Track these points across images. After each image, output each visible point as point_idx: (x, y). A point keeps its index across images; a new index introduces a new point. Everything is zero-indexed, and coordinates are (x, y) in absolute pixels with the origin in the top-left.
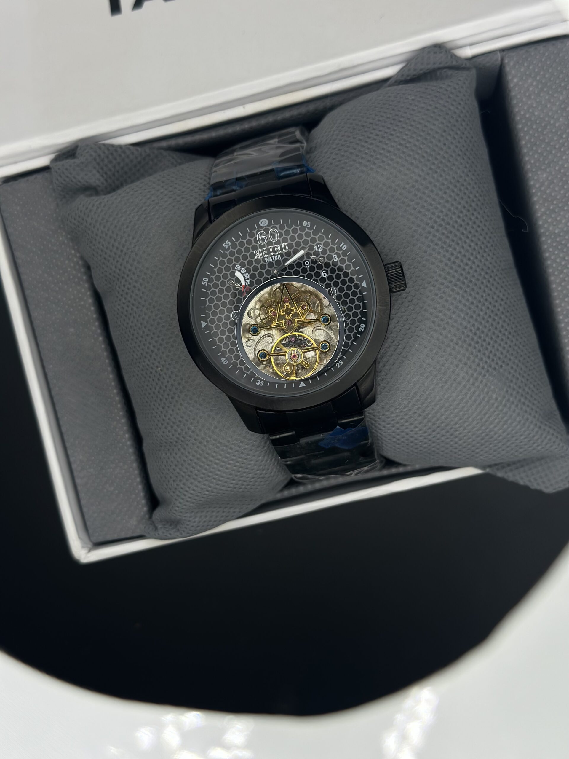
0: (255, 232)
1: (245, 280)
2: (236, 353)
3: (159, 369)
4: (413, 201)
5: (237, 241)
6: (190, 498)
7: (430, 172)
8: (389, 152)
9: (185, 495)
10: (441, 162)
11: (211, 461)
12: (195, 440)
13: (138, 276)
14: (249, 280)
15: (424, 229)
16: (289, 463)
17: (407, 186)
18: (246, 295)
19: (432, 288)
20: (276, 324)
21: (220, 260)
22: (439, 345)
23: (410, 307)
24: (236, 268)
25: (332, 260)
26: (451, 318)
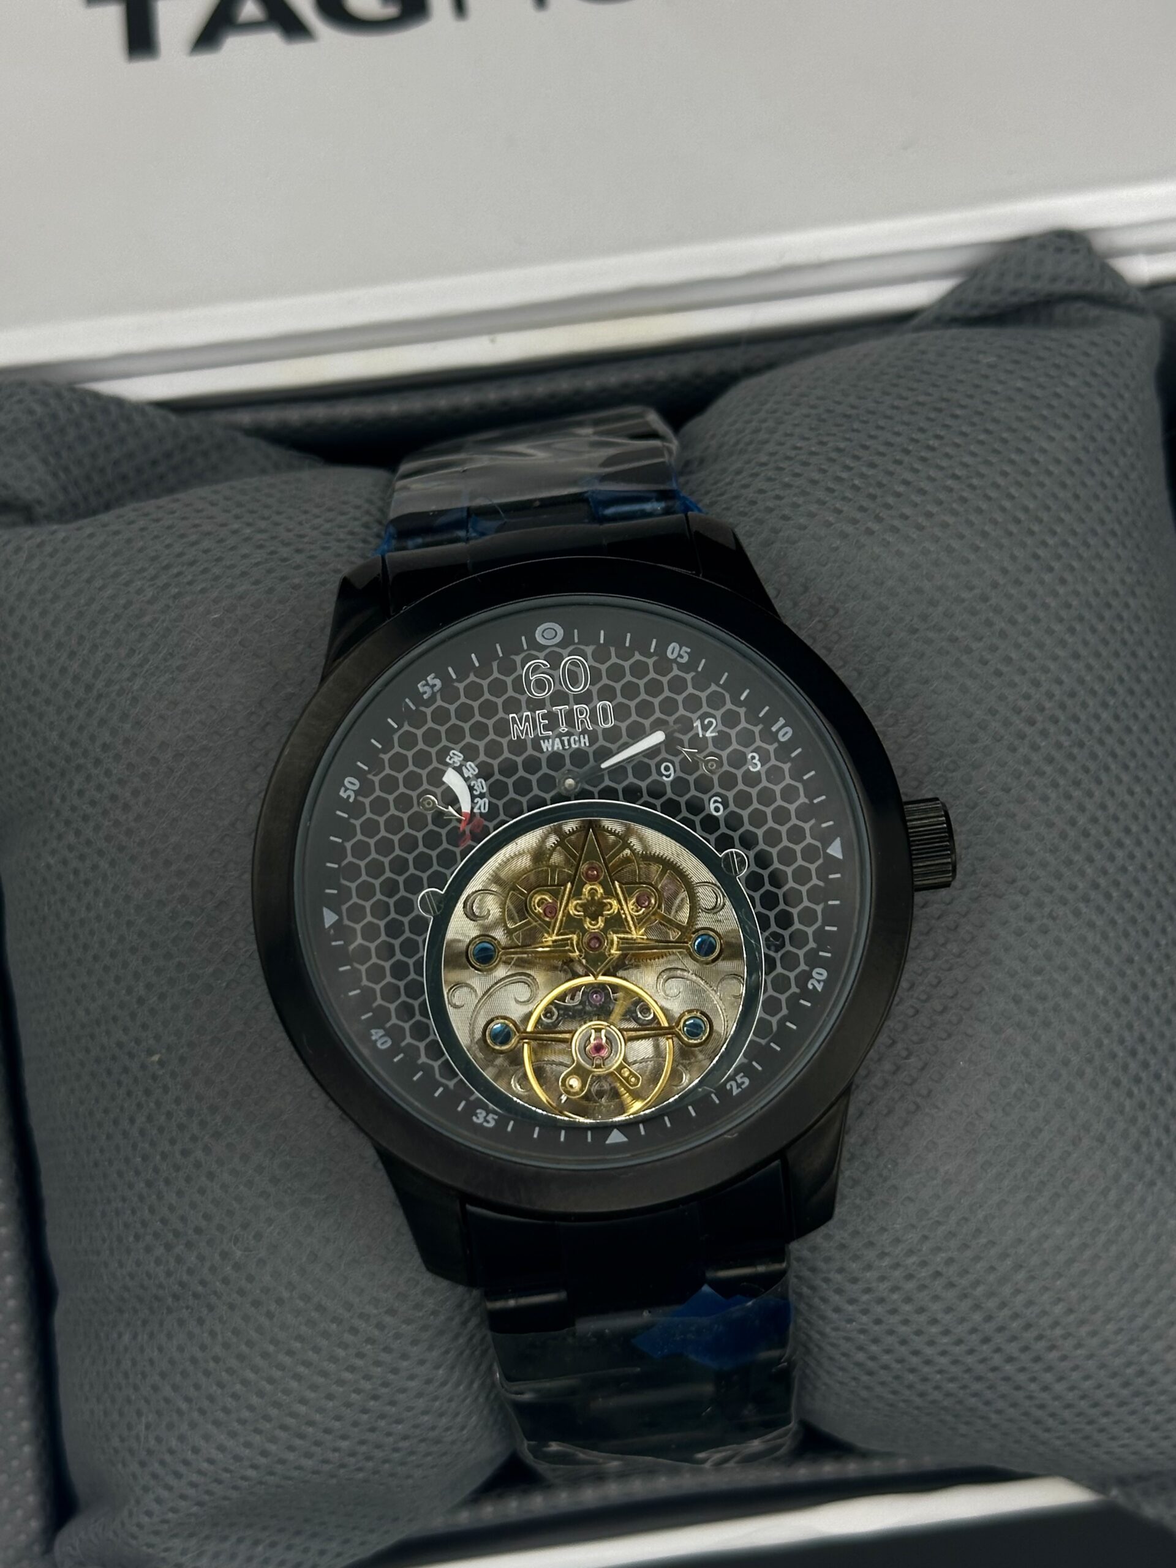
0: (518, 659)
1: (473, 797)
2: (418, 1017)
3: (156, 1058)
4: (980, 639)
5: (459, 681)
6: (193, 1485)
7: (1034, 564)
8: (922, 492)
9: (178, 1475)
10: (1065, 544)
11: (281, 1367)
12: (242, 1292)
13: (131, 766)
14: (486, 800)
15: (1007, 723)
16: (527, 1397)
17: (965, 595)
18: (471, 843)
19: (1019, 898)
20: (550, 943)
21: (401, 732)
22: (1029, 1070)
23: (949, 947)
24: (448, 760)
25: (744, 768)
26: (1066, 995)
